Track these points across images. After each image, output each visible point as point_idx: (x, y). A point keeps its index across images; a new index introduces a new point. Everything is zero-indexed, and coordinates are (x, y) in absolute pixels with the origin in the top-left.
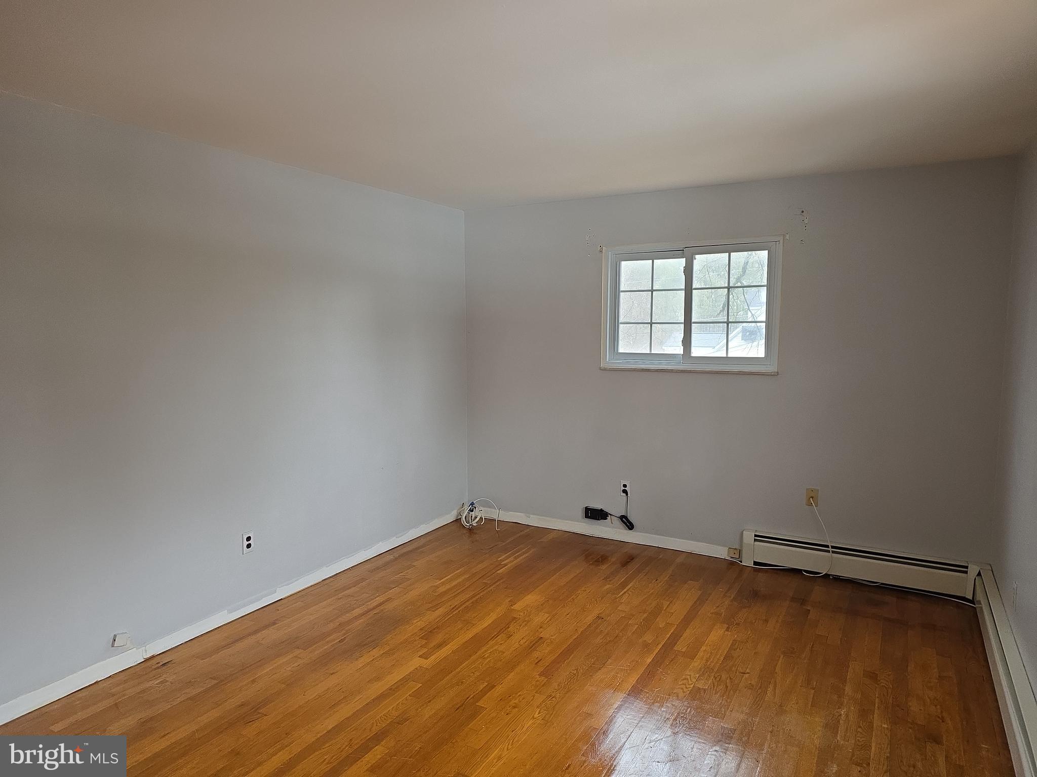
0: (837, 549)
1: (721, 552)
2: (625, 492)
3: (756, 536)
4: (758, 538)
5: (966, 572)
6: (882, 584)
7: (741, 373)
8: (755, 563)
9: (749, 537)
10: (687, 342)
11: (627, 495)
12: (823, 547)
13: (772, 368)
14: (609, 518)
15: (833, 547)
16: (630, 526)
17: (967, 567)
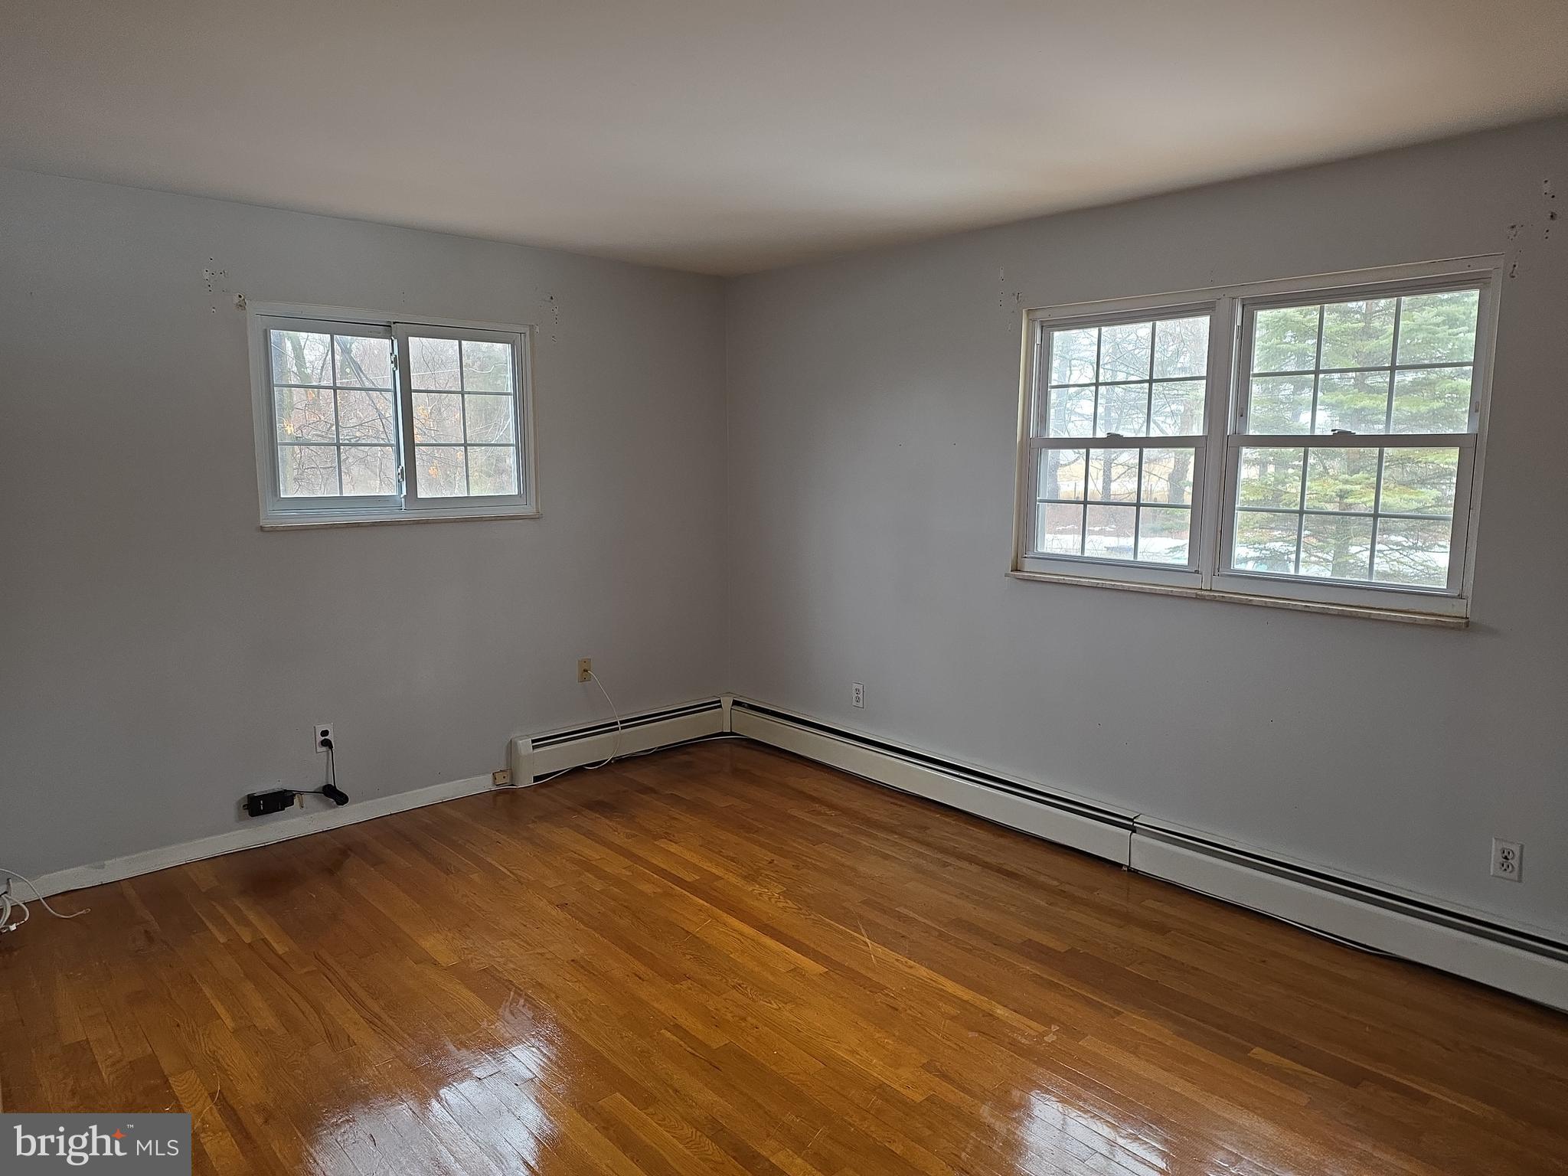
0: (628, 723)
1: (483, 784)
2: (327, 743)
3: (533, 741)
4: (537, 743)
5: (720, 706)
6: (659, 748)
7: (499, 518)
8: (536, 779)
9: (525, 745)
10: (409, 474)
11: (331, 747)
12: (610, 727)
13: (530, 510)
14: (296, 801)
15: (622, 722)
16: (341, 799)
17: (719, 701)
